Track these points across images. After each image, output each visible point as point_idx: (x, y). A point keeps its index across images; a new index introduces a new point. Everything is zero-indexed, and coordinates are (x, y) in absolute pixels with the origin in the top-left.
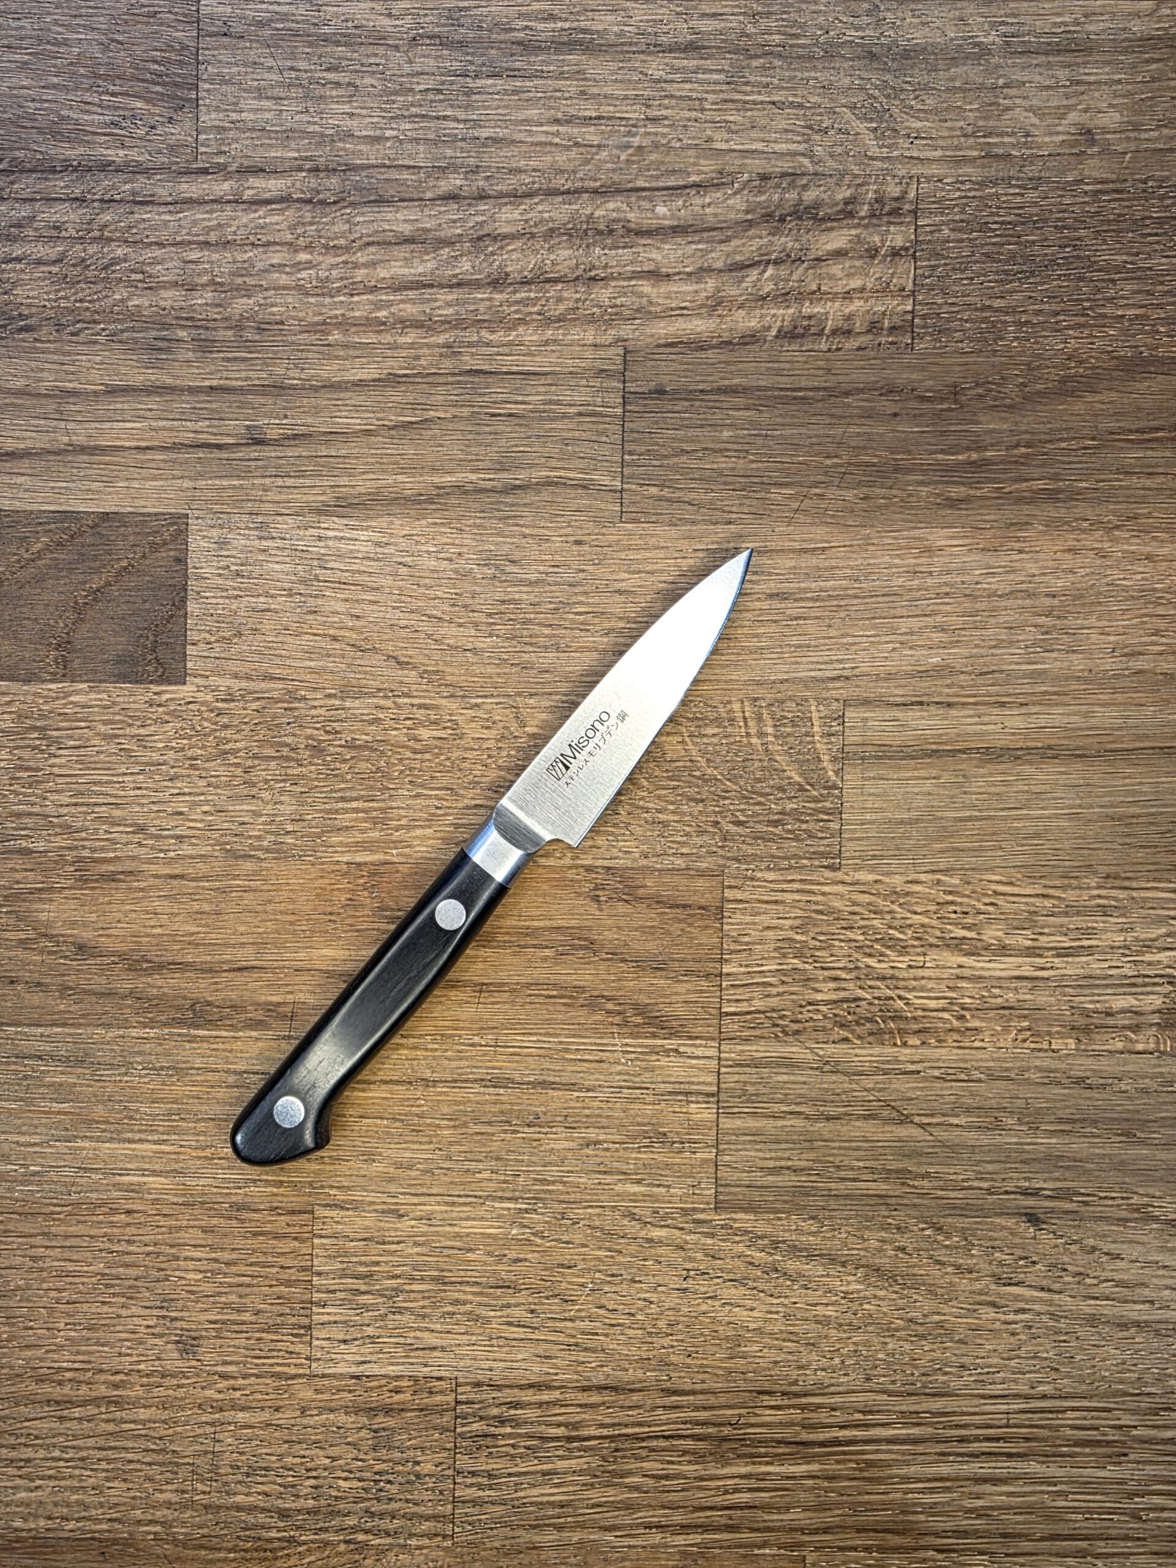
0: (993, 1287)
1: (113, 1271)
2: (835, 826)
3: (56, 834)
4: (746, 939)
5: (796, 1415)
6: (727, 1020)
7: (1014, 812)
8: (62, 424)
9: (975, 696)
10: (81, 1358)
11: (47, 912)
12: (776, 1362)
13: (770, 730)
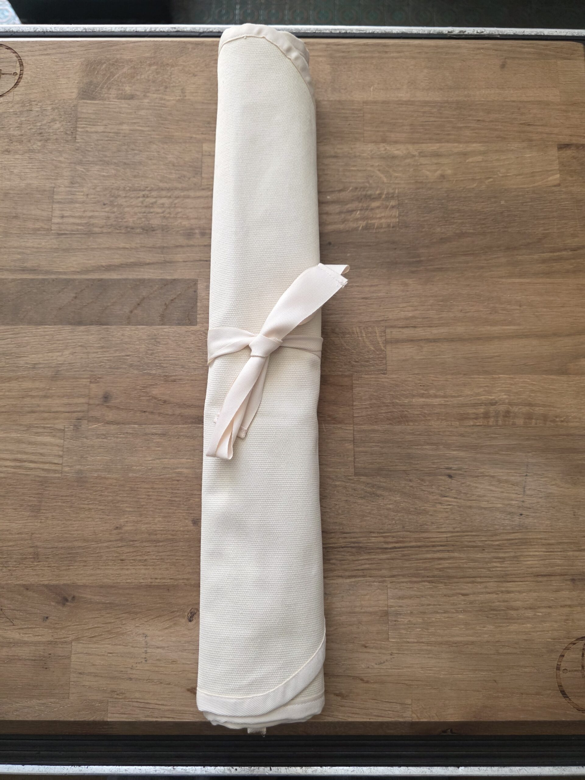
0: (440, 498)
1: (173, 499)
2: (384, 362)
3: (159, 369)
4: (360, 395)
5: (382, 539)
6: (355, 419)
7: (436, 357)
8: (162, 255)
9: (422, 324)
10: (162, 526)
11: (155, 392)
12: (375, 523)
13: (364, 335)
